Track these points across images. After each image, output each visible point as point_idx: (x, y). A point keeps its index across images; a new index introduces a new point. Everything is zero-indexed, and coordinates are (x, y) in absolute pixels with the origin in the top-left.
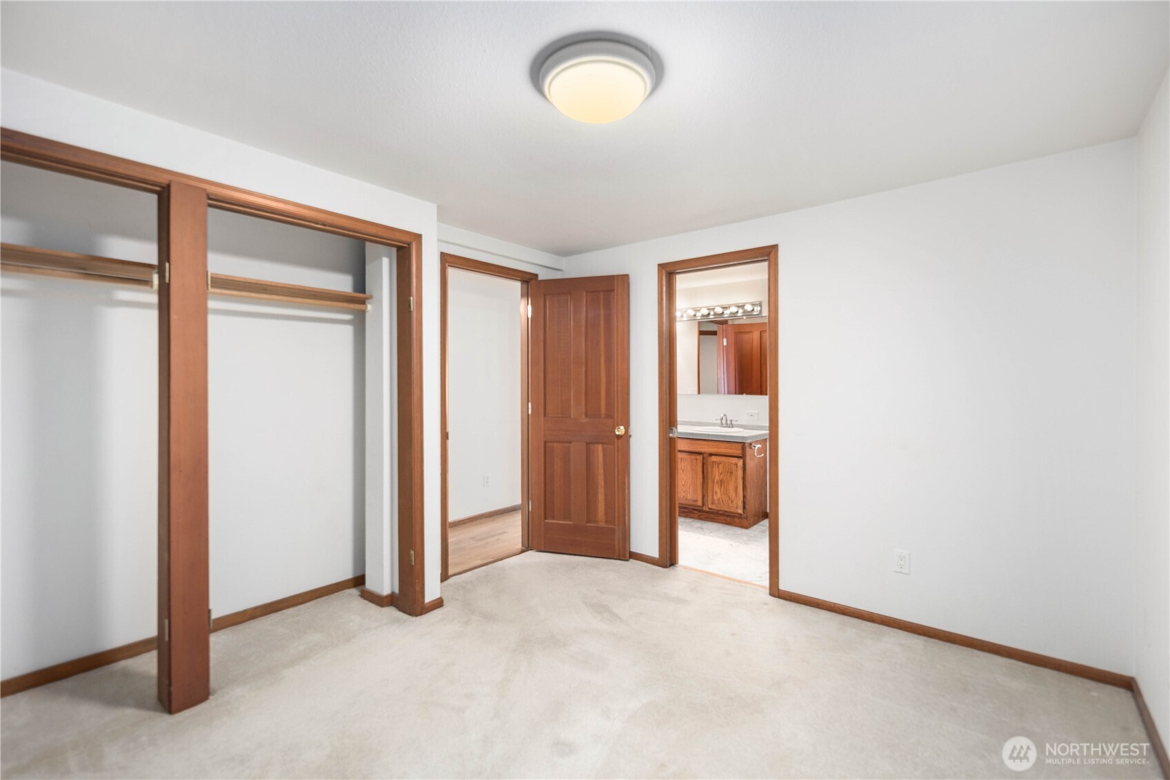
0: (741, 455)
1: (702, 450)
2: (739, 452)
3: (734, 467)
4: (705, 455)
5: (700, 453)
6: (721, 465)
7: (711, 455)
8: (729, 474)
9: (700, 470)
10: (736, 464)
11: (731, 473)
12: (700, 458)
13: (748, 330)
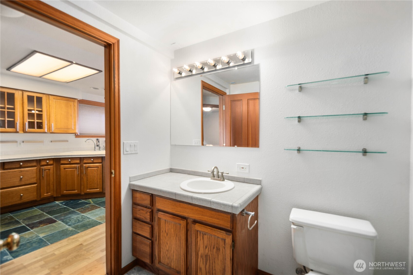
0: (229, 229)
1: (185, 215)
2: (228, 225)
3: (221, 243)
4: (189, 221)
5: (184, 218)
6: (205, 237)
7: (195, 222)
8: (215, 250)
9: (183, 237)
10: (225, 240)
11: (218, 249)
12: (183, 223)
13: (239, 98)
